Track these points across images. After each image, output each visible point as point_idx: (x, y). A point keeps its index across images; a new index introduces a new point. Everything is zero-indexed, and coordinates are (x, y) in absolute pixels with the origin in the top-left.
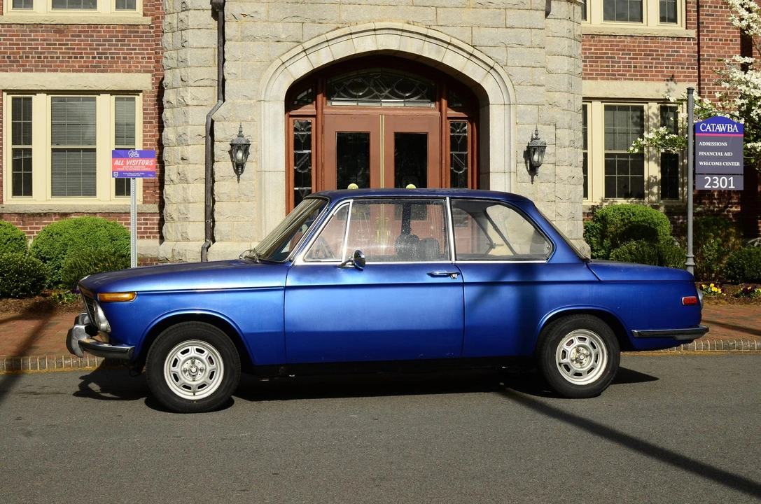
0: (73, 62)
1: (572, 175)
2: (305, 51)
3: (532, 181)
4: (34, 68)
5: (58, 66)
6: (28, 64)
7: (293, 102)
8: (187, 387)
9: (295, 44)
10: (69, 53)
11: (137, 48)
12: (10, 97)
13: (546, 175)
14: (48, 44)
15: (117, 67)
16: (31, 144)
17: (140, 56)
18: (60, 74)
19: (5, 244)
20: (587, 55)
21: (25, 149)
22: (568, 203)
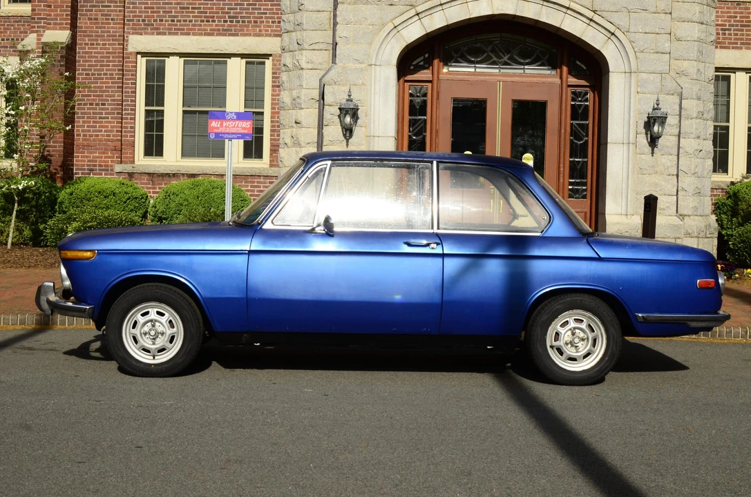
0: (205, 25)
1: (700, 148)
2: (418, 14)
3: (653, 153)
4: (167, 31)
5: (191, 29)
6: (161, 27)
7: (410, 67)
8: (146, 350)
9: (408, 8)
10: (201, 17)
11: (268, 12)
12: (144, 59)
13: (667, 147)
14: (181, 8)
15: (247, 30)
16: (163, 105)
17: (270, 20)
18: (192, 37)
19: (125, 202)
20: (732, 23)
21: (157, 111)
22: (693, 178)
